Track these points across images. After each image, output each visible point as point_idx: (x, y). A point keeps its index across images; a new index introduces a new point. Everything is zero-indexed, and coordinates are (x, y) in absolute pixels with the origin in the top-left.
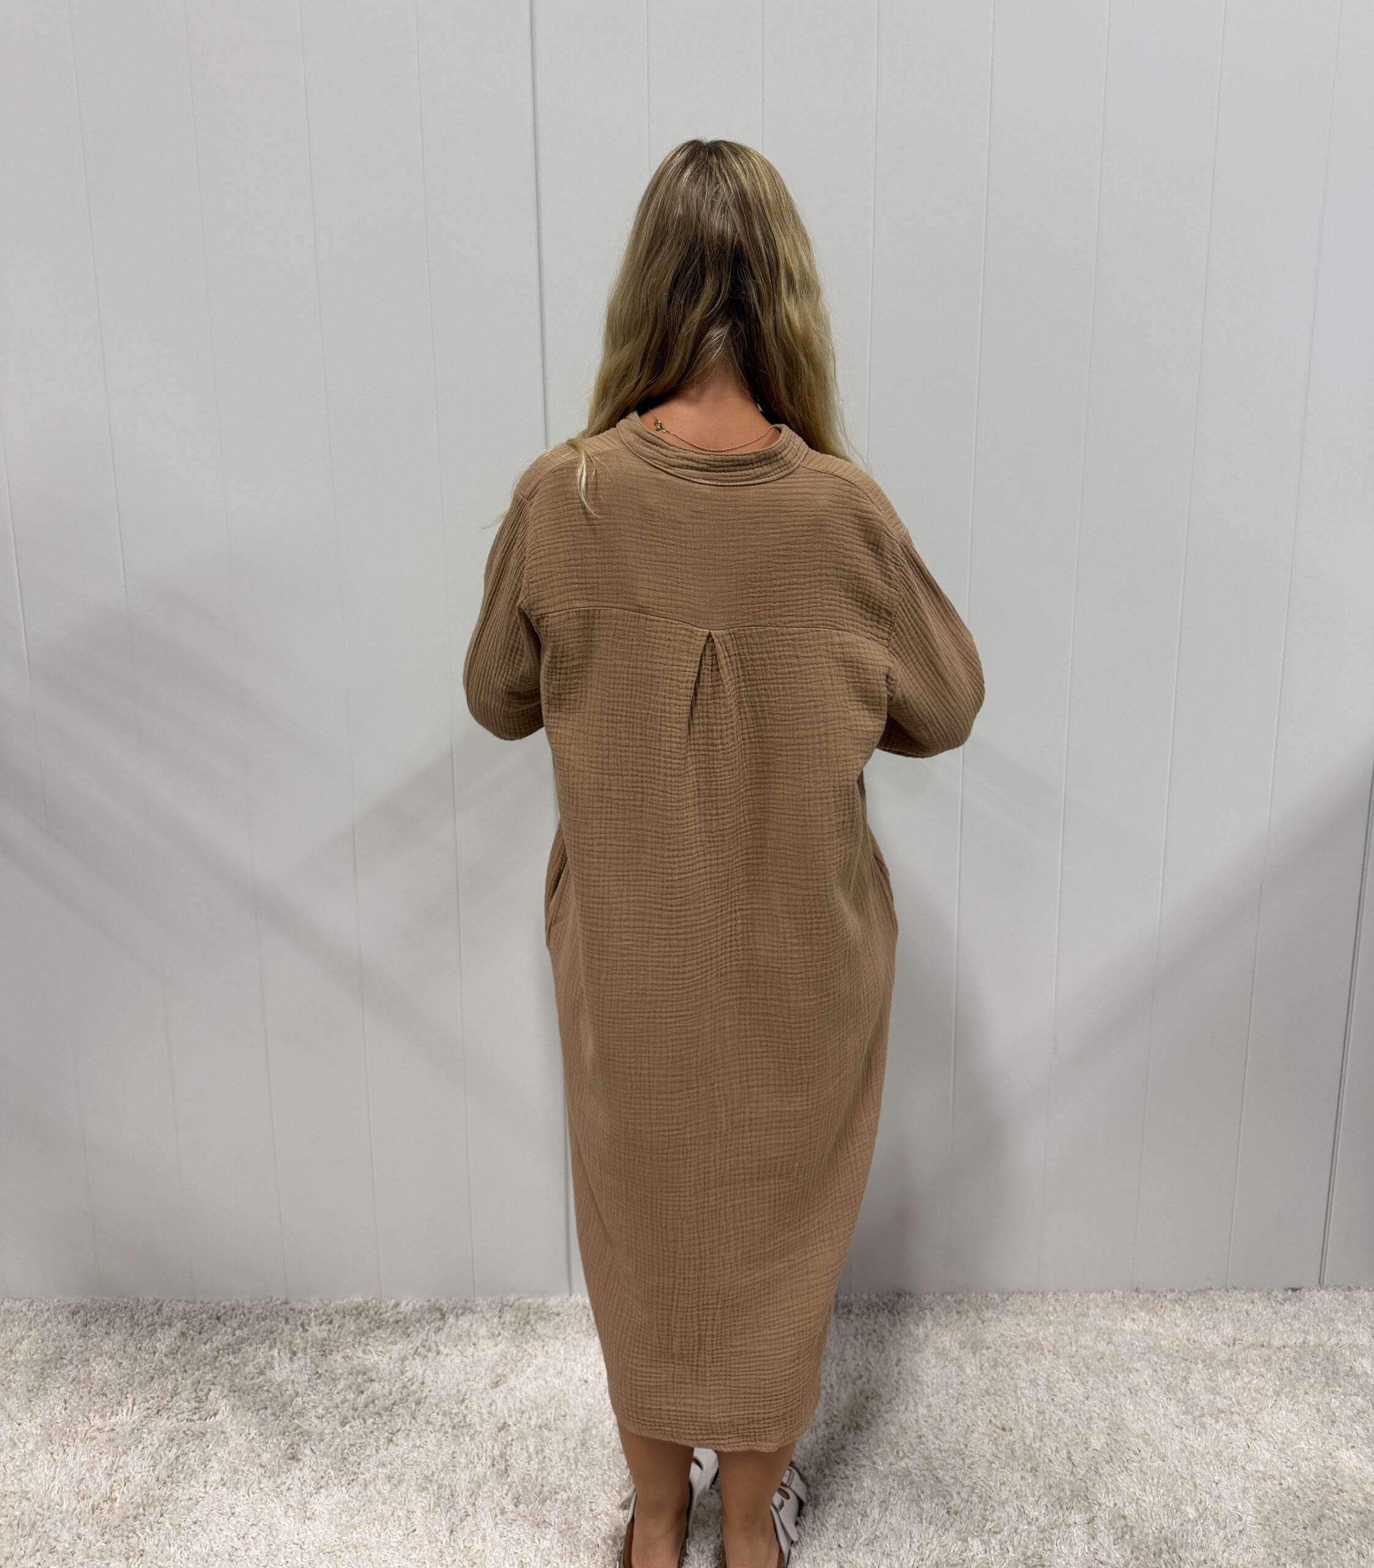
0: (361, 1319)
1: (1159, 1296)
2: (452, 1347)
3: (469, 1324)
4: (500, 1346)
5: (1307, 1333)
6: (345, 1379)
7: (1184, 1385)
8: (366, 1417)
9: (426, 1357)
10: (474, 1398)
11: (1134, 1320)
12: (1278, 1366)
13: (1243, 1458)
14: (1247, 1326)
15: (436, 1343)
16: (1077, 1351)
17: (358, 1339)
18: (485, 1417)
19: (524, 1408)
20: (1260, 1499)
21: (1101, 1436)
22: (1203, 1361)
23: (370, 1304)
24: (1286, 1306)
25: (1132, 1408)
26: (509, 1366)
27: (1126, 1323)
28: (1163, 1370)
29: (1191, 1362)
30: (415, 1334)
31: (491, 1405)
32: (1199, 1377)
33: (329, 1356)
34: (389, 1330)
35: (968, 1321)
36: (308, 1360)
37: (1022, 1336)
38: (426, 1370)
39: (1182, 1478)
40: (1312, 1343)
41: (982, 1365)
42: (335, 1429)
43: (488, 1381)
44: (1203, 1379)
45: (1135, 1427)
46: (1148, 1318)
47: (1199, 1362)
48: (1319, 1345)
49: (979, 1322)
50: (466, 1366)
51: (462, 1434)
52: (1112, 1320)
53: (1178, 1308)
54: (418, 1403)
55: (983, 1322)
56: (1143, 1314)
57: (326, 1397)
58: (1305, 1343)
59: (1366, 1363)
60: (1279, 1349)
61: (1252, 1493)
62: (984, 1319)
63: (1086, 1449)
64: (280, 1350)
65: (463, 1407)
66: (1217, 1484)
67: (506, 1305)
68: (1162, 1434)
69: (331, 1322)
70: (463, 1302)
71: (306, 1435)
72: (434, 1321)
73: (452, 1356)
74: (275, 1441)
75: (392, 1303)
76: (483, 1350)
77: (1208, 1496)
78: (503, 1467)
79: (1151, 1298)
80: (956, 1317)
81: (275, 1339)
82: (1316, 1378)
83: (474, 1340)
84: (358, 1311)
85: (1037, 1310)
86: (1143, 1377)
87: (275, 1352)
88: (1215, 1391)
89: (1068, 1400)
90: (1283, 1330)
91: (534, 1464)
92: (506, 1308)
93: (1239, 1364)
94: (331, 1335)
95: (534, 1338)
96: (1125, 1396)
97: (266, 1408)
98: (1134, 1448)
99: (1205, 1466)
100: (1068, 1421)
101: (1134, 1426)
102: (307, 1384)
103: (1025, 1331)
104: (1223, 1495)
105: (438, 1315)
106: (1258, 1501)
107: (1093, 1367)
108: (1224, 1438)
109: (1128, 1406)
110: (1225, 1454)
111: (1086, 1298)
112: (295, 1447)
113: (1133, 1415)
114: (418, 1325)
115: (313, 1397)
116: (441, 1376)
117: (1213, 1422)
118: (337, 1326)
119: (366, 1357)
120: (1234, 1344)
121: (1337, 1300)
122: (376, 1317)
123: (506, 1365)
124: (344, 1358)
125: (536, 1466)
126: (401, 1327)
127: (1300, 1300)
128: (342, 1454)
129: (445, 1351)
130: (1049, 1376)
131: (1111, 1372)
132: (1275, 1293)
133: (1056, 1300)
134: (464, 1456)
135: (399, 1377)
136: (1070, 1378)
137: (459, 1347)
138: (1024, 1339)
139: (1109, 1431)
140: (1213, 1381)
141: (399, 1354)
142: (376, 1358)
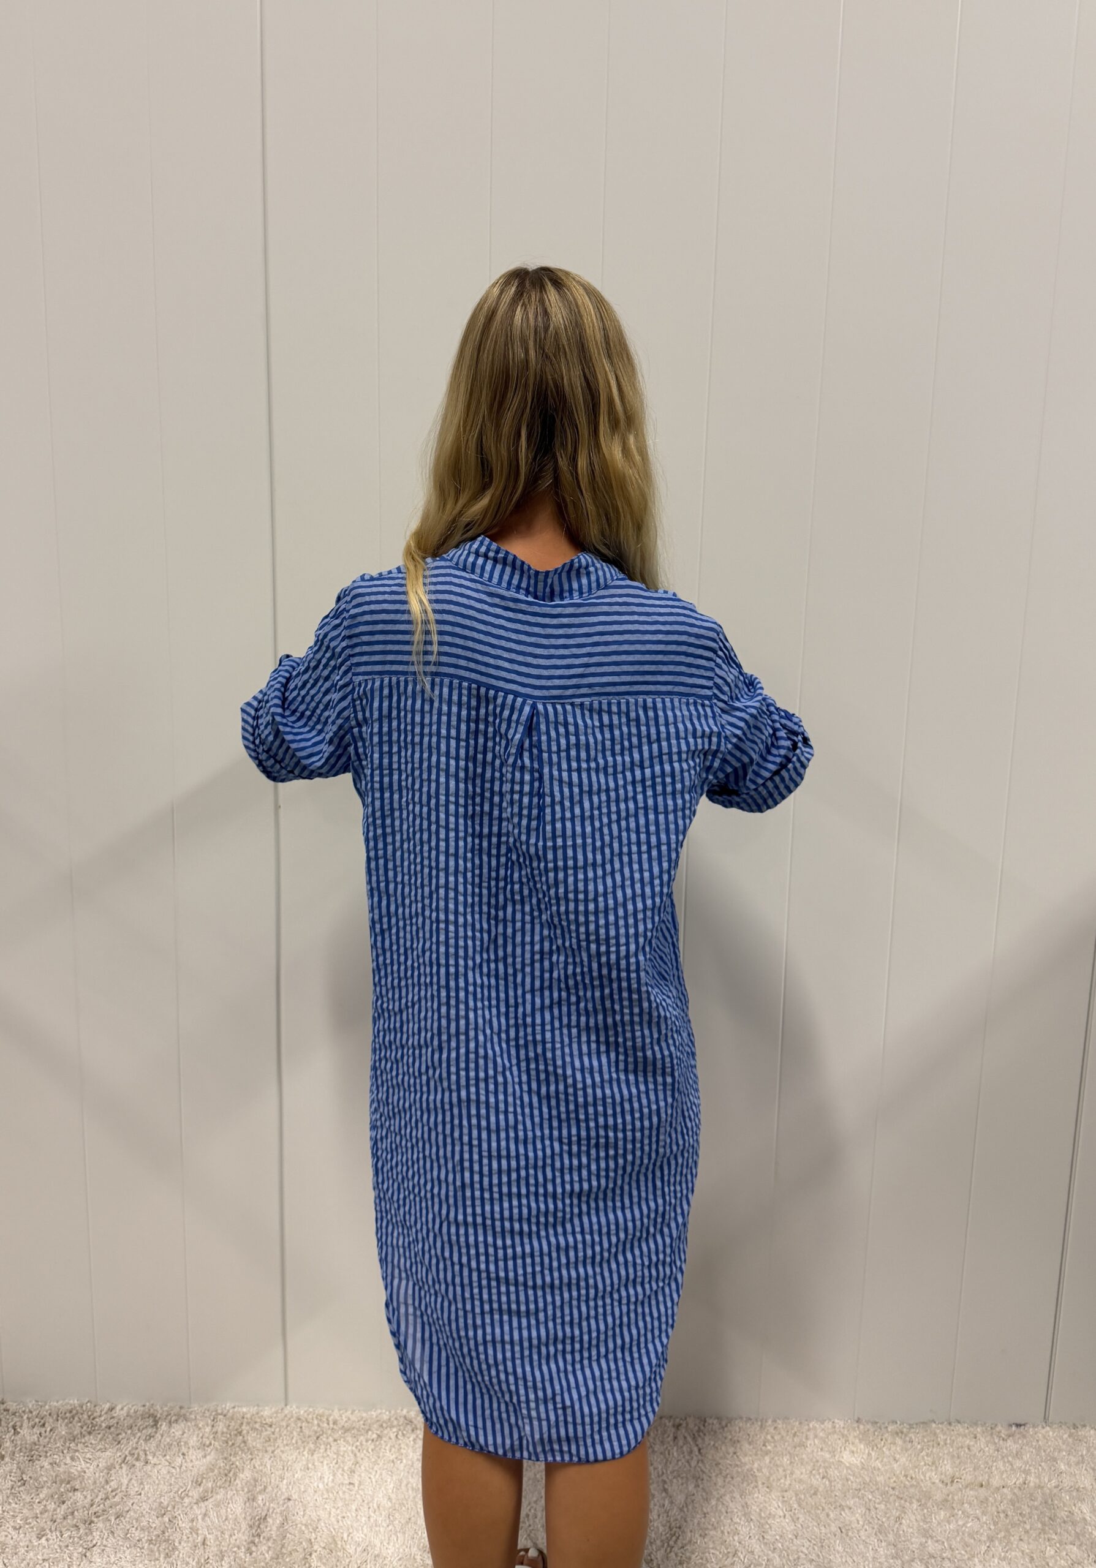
0: (74, 1422)
1: (880, 1428)
2: (160, 1457)
3: (181, 1433)
4: (208, 1457)
5: (1027, 1472)
6: (49, 1488)
7: (897, 1526)
8: (63, 1530)
9: (134, 1466)
11: (853, 1452)
12: (994, 1509)
14: (968, 1463)
15: (145, 1451)
16: (791, 1485)
17: (67, 1444)
22: (919, 1501)
23: (84, 1407)
24: (1009, 1442)
25: (840, 1549)
27: (845, 1457)
28: (876, 1509)
29: (906, 1501)
30: (124, 1441)
31: (192, 1521)
32: (913, 1518)
33: (36, 1462)
34: (99, 1436)
35: (685, 1449)
36: (15, 1466)
38: (131, 1479)
40: (1032, 1484)
42: (31, 1541)
44: (918, 1521)
46: (867, 1451)
47: (914, 1501)
48: (1039, 1487)
49: (696, 1449)
50: (172, 1477)
52: (832, 1452)
53: (899, 1441)
54: (119, 1516)
57: (27, 1506)
58: (1025, 1483)
59: (1085, 1508)
60: (998, 1489)
62: (700, 1446)
67: (221, 1414)
69: (44, 1425)
70: (178, 1408)
72: (146, 1427)
73: (160, 1467)
75: (107, 1406)
76: (192, 1461)
79: (873, 1430)
82: (1032, 1525)
83: (184, 1450)
84: (71, 1415)
85: (756, 1439)
86: (855, 1517)
88: (926, 1534)
89: (778, 1537)
90: (1002, 1468)
92: (221, 1417)
93: (954, 1505)
94: (41, 1439)
95: (243, 1451)
96: (835, 1535)
102: (9, 1491)
103: (740, 1461)
105: (151, 1421)
107: (804, 1504)
109: (838, 1547)
111: (807, 1427)
113: (841, 1557)
114: (129, 1432)
115: (13, 1505)
116: (146, 1488)
118: (48, 1429)
119: (74, 1464)
120: (952, 1482)
121: (1061, 1438)
122: (89, 1422)
123: (212, 1478)
124: (51, 1464)
126: (111, 1433)
127: (1024, 1437)
129: (153, 1461)
130: (761, 1510)
131: (824, 1509)
132: (999, 1428)
133: (775, 1428)
135: (103, 1487)
136: (782, 1514)
137: (168, 1457)
140: (927, 1523)
141: (106, 1462)
142: (83, 1465)
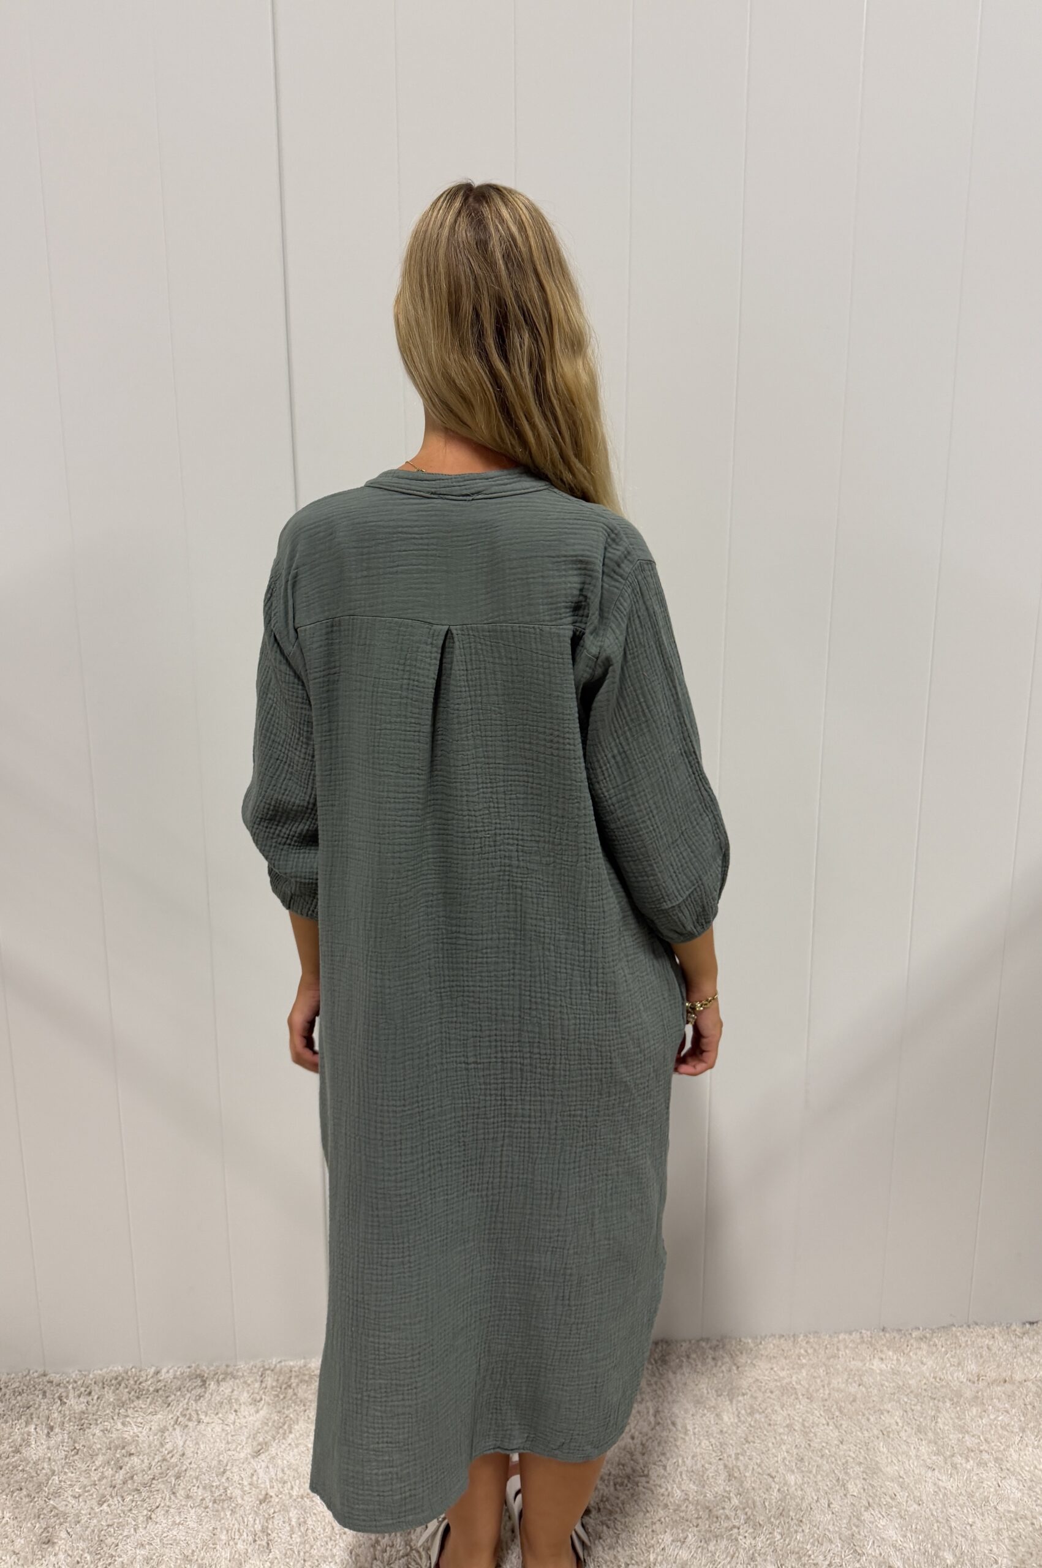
0: (121, 1388)
1: (905, 1335)
2: (213, 1415)
3: (230, 1390)
4: (261, 1412)
6: (104, 1454)
7: (933, 1424)
8: (125, 1494)
9: (187, 1426)
10: (235, 1469)
11: (882, 1359)
12: (1022, 1401)
13: (995, 1497)
14: (990, 1361)
15: (196, 1411)
16: (829, 1394)
17: (117, 1411)
18: (246, 1489)
19: (285, 1478)
20: (1014, 1541)
21: (858, 1482)
22: (952, 1400)
23: (130, 1373)
24: (1025, 1340)
25: (885, 1450)
26: (270, 1434)
27: (875, 1364)
28: (913, 1410)
29: (939, 1401)
30: (174, 1403)
31: (253, 1475)
32: (947, 1416)
33: (88, 1430)
34: (148, 1400)
35: (724, 1368)
36: (66, 1436)
37: (776, 1380)
38: (186, 1439)
39: (938, 1521)
41: (739, 1413)
42: (92, 1508)
43: (249, 1450)
44: (951, 1418)
45: (890, 1470)
46: (895, 1358)
47: (946, 1400)
49: (734, 1368)
50: (227, 1434)
51: (223, 1508)
52: (862, 1361)
53: (924, 1346)
54: (178, 1477)
55: (738, 1368)
56: (891, 1353)
57: (83, 1474)
60: (1020, 1383)
61: (1005, 1534)
62: (739, 1364)
63: (845, 1495)
64: (36, 1425)
65: (223, 1480)
66: (971, 1526)
67: (268, 1370)
68: (917, 1477)
69: (90, 1394)
70: (224, 1368)
71: (62, 1516)
72: (194, 1388)
73: (213, 1425)
74: (29, 1525)
75: (153, 1370)
76: (245, 1417)
77: (963, 1540)
78: (264, 1543)
79: (898, 1337)
80: (712, 1363)
81: (32, 1414)
83: (236, 1407)
84: (118, 1381)
85: (789, 1353)
86: (893, 1419)
87: (32, 1428)
88: (963, 1430)
89: (824, 1444)
90: (1023, 1364)
91: (296, 1538)
92: (268, 1372)
93: (985, 1401)
94: (89, 1408)
95: (295, 1403)
96: (878, 1438)
97: (21, 1489)
98: (891, 1492)
99: (959, 1508)
100: (826, 1467)
101: (888, 1469)
102: (63, 1461)
103: (778, 1375)
104: (979, 1537)
105: (199, 1382)
106: (1013, 1543)
107: (846, 1411)
108: (975, 1478)
109: (881, 1449)
110: (977, 1494)
111: (836, 1339)
112: (50, 1530)
113: (887, 1458)
114: (179, 1393)
115: (70, 1474)
116: (202, 1447)
117: (964, 1461)
118: (95, 1397)
119: (125, 1429)
120: (978, 1380)
122: (136, 1387)
123: (267, 1432)
124: (102, 1431)
125: (298, 1540)
126: (161, 1396)
127: (1038, 1333)
128: (99, 1537)
129: (206, 1420)
130: (804, 1420)
131: (864, 1415)
132: (1014, 1327)
133: (808, 1342)
134: (225, 1532)
135: (158, 1450)
136: (825, 1422)
137: (220, 1415)
138: (779, 1384)
139: (865, 1476)
140: (961, 1420)
141: (159, 1425)
142: (136, 1430)
